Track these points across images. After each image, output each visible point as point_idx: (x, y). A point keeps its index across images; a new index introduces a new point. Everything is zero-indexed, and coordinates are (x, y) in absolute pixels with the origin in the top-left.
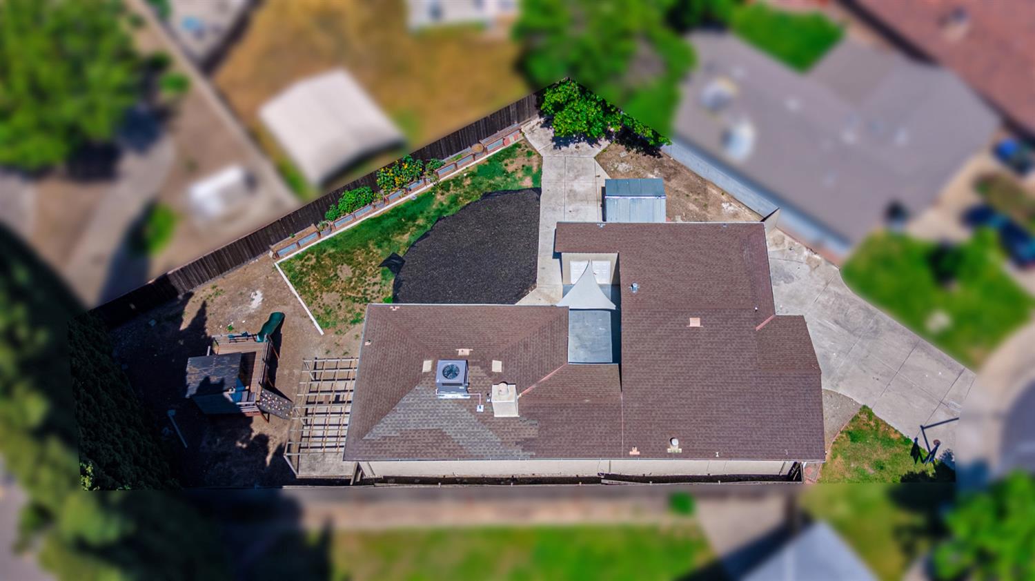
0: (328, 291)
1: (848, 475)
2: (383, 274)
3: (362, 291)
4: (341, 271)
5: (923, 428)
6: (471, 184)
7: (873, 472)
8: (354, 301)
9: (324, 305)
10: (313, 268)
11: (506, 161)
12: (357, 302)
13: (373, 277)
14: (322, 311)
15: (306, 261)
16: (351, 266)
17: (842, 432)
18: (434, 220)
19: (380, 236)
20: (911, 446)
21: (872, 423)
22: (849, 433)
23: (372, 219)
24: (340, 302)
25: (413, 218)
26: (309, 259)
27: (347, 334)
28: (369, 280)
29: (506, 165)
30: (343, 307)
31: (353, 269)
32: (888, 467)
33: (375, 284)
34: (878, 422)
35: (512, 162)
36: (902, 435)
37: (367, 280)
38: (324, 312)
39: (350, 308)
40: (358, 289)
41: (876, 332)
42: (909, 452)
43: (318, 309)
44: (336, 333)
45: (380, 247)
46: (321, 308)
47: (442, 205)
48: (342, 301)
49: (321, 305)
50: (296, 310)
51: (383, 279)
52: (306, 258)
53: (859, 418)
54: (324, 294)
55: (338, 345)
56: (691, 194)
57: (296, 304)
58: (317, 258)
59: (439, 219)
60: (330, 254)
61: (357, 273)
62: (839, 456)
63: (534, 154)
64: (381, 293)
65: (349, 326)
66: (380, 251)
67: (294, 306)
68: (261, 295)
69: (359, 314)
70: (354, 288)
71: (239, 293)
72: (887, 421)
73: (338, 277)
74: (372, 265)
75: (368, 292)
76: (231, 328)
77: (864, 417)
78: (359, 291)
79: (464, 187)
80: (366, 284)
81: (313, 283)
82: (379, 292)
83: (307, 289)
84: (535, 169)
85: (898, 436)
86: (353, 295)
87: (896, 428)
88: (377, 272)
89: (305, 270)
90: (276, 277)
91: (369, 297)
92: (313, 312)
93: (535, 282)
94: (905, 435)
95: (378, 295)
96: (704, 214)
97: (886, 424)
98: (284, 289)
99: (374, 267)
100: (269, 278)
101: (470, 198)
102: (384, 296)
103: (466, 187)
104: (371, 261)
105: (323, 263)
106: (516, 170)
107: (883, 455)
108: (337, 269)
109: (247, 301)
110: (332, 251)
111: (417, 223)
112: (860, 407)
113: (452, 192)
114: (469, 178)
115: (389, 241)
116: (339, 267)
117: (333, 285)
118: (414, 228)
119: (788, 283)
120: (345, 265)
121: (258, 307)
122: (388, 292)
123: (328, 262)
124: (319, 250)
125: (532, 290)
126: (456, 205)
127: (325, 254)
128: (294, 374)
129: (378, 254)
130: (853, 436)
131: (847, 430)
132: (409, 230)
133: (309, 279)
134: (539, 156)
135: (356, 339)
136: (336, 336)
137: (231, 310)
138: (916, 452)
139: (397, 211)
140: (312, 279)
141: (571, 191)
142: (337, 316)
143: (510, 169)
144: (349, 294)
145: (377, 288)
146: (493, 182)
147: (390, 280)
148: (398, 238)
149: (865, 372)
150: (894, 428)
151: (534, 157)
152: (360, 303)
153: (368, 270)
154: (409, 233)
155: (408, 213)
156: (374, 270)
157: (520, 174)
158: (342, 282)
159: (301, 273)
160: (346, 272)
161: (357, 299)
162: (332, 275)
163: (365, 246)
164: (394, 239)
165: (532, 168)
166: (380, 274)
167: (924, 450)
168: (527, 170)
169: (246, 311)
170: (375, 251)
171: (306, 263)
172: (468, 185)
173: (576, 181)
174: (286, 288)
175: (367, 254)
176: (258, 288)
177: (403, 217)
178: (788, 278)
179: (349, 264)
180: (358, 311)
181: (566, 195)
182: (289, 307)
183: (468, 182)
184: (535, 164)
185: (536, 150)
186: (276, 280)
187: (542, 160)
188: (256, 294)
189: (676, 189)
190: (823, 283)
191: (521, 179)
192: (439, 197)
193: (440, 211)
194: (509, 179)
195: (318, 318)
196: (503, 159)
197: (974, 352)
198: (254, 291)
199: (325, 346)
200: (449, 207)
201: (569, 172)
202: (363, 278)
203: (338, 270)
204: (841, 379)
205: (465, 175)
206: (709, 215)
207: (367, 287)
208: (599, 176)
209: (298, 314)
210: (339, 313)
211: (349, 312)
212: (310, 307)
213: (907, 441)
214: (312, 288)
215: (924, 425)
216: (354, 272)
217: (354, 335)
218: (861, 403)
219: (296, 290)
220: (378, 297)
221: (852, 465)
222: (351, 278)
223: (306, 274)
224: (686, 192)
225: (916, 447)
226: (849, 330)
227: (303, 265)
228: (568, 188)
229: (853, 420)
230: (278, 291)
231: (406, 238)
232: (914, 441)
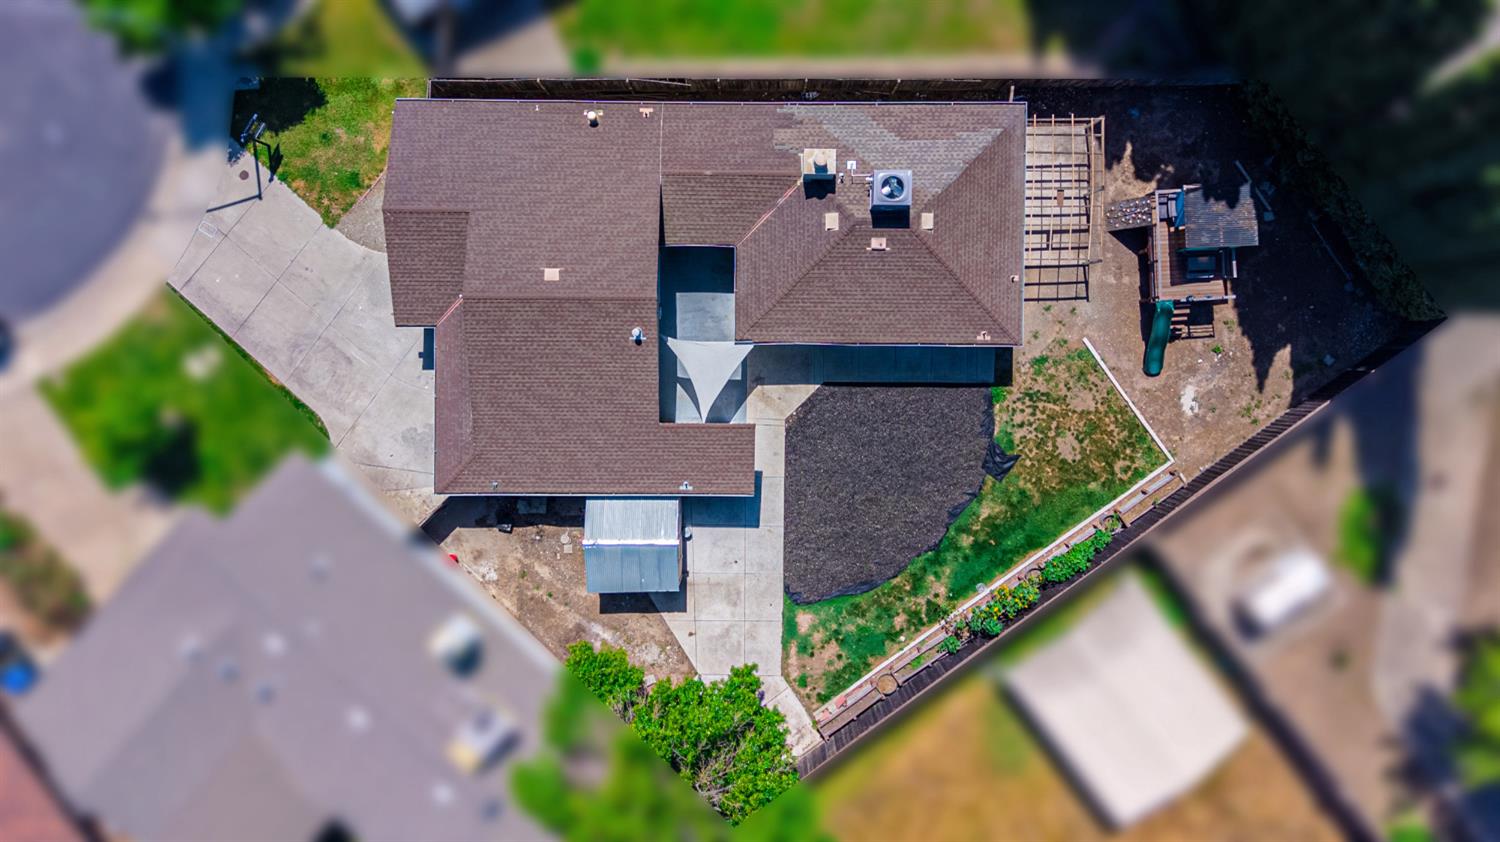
0: (1089, 413)
1: (371, 124)
2: (1012, 442)
3: (1038, 412)
4: (1074, 449)
5: (259, 197)
6: (893, 617)
7: (337, 131)
8: (1047, 395)
9: (1091, 389)
10: (1116, 454)
11: (839, 665)
12: (1043, 394)
13: (1025, 437)
14: (1092, 378)
15: (1129, 467)
16: (1061, 457)
17: (369, 187)
18: (946, 542)
19: (1025, 514)
20: (280, 170)
21: (326, 202)
22: (358, 185)
23: (1041, 545)
24: (1068, 394)
25: (979, 547)
26: (1126, 470)
27: (1050, 341)
28: (1030, 432)
29: (839, 657)
30: (1062, 385)
31: (1057, 452)
32: (316, 138)
33: (1021, 425)
34: (317, 205)
35: (831, 663)
36: (289, 186)
37: (1034, 433)
38: (1089, 376)
39: (1053, 384)
40: (1044, 417)
41: (296, 346)
42: (285, 160)
43: (1098, 382)
44: (1065, 342)
45: (1022, 492)
46: (1093, 383)
47: (936, 574)
48: (1066, 396)
49: (1094, 389)
50: (1128, 380)
51: (1010, 434)
52: (1130, 473)
53: (342, 210)
54: (1092, 409)
55: (1060, 322)
56: (545, 598)
57: (1132, 390)
58: (1113, 473)
59: (936, 548)
60: (1095, 480)
61: (1050, 444)
62: (378, 151)
63: (795, 680)
64: (1010, 409)
65: (1049, 354)
66: (1021, 483)
67: (1134, 389)
68: (1184, 408)
69: (1038, 373)
70: (1051, 418)
71: (1217, 412)
72: (306, 205)
73: (1077, 438)
74: (1031, 460)
75: (1030, 410)
76: (1216, 351)
77: (335, 211)
78: (1043, 412)
79: (904, 611)
80: (1034, 426)
81: (1112, 427)
82: (1014, 410)
83: (1119, 416)
84: (793, 650)
85: (294, 185)
86: (1051, 406)
87: (295, 195)
88: (1021, 447)
89: (1128, 451)
90: (1170, 440)
91: (1028, 403)
92: (1104, 378)
93: (788, 431)
94: (286, 186)
95: (1014, 406)
96: (526, 557)
97: (307, 201)
98: (1152, 418)
99: (1027, 456)
100: (1177, 438)
101: (893, 588)
102: (1005, 404)
103: (900, 611)
104: (1033, 465)
105: (1103, 464)
106: (823, 647)
107: (321, 154)
108: (1080, 453)
109: (1202, 397)
110: (1093, 486)
111: (972, 538)
112: (339, 226)
113: (922, 601)
114: (898, 628)
115: (1011, 505)
116: (1078, 457)
117: (1081, 424)
118: (974, 528)
119: (411, 429)
120: (1070, 461)
121: (1184, 387)
122: (1000, 411)
123: (1096, 465)
124: (1113, 488)
125: (792, 415)
126: (915, 574)
127: (1103, 480)
128: (1115, 277)
129: (1025, 478)
130: (355, 180)
131: (362, 190)
132: (983, 525)
133: (1118, 434)
134: (786, 675)
135: (1037, 333)
136: (1066, 337)
137: (1221, 381)
138: (275, 161)
139: (1004, 562)
140: (1115, 434)
141: (735, 604)
142: (1069, 369)
143: (833, 648)
144: (1057, 408)
145: (1018, 419)
146: (860, 621)
147: (1000, 431)
148: (997, 510)
149: (323, 281)
150: (299, 196)
151: (795, 675)
152: (1039, 391)
153: (1035, 451)
154: (980, 519)
155: (986, 558)
156: (1026, 450)
157: (818, 637)
158: (1069, 430)
159: (1132, 445)
160: (1067, 448)
161: (1044, 398)
162: (1086, 442)
163: (1045, 494)
164: (1003, 507)
165: (798, 652)
166: (1017, 442)
167: (263, 164)
168: (805, 648)
169: (1201, 381)
170: (1029, 486)
171: (1128, 463)
172: (898, 614)
173: (726, 625)
174: (1150, 419)
175: (1039, 479)
176: (1191, 421)
177: (994, 553)
178: (409, 438)
179: (1064, 461)
180: (1040, 379)
181: (743, 594)
182: (1138, 387)
183: (899, 621)
184: (793, 660)
185: (794, 690)
186: (1167, 434)
187: (783, 669)
188: (1192, 409)
189: (568, 608)
190: (359, 429)
191: (814, 628)
192: (942, 590)
193: (937, 561)
194: (834, 626)
195: (1096, 367)
196: (845, 668)
197: (163, 314)
198: (1196, 416)
199: (1080, 321)
200: (924, 569)
201: (739, 642)
202: (1040, 436)
203: (1078, 450)
204: (357, 268)
205: (902, 638)
206: (519, 555)
207: (1032, 419)
208: (691, 634)
209: (1125, 375)
210: (1067, 375)
211: (1052, 377)
212: (1109, 385)
213: (283, 179)
214: (1113, 419)
215: (257, 200)
216: (1055, 447)
217: (1041, 339)
218: (335, 232)
219: (1135, 416)
220: (1014, 402)
221: (363, 139)
222: (1058, 435)
223: (1125, 443)
224: (552, 601)
225: (273, 170)
226: (334, 347)
227: (1132, 459)
228: (739, 610)
229: (352, 205)
230: (1161, 414)
231: (985, 512)
232: (275, 178)
